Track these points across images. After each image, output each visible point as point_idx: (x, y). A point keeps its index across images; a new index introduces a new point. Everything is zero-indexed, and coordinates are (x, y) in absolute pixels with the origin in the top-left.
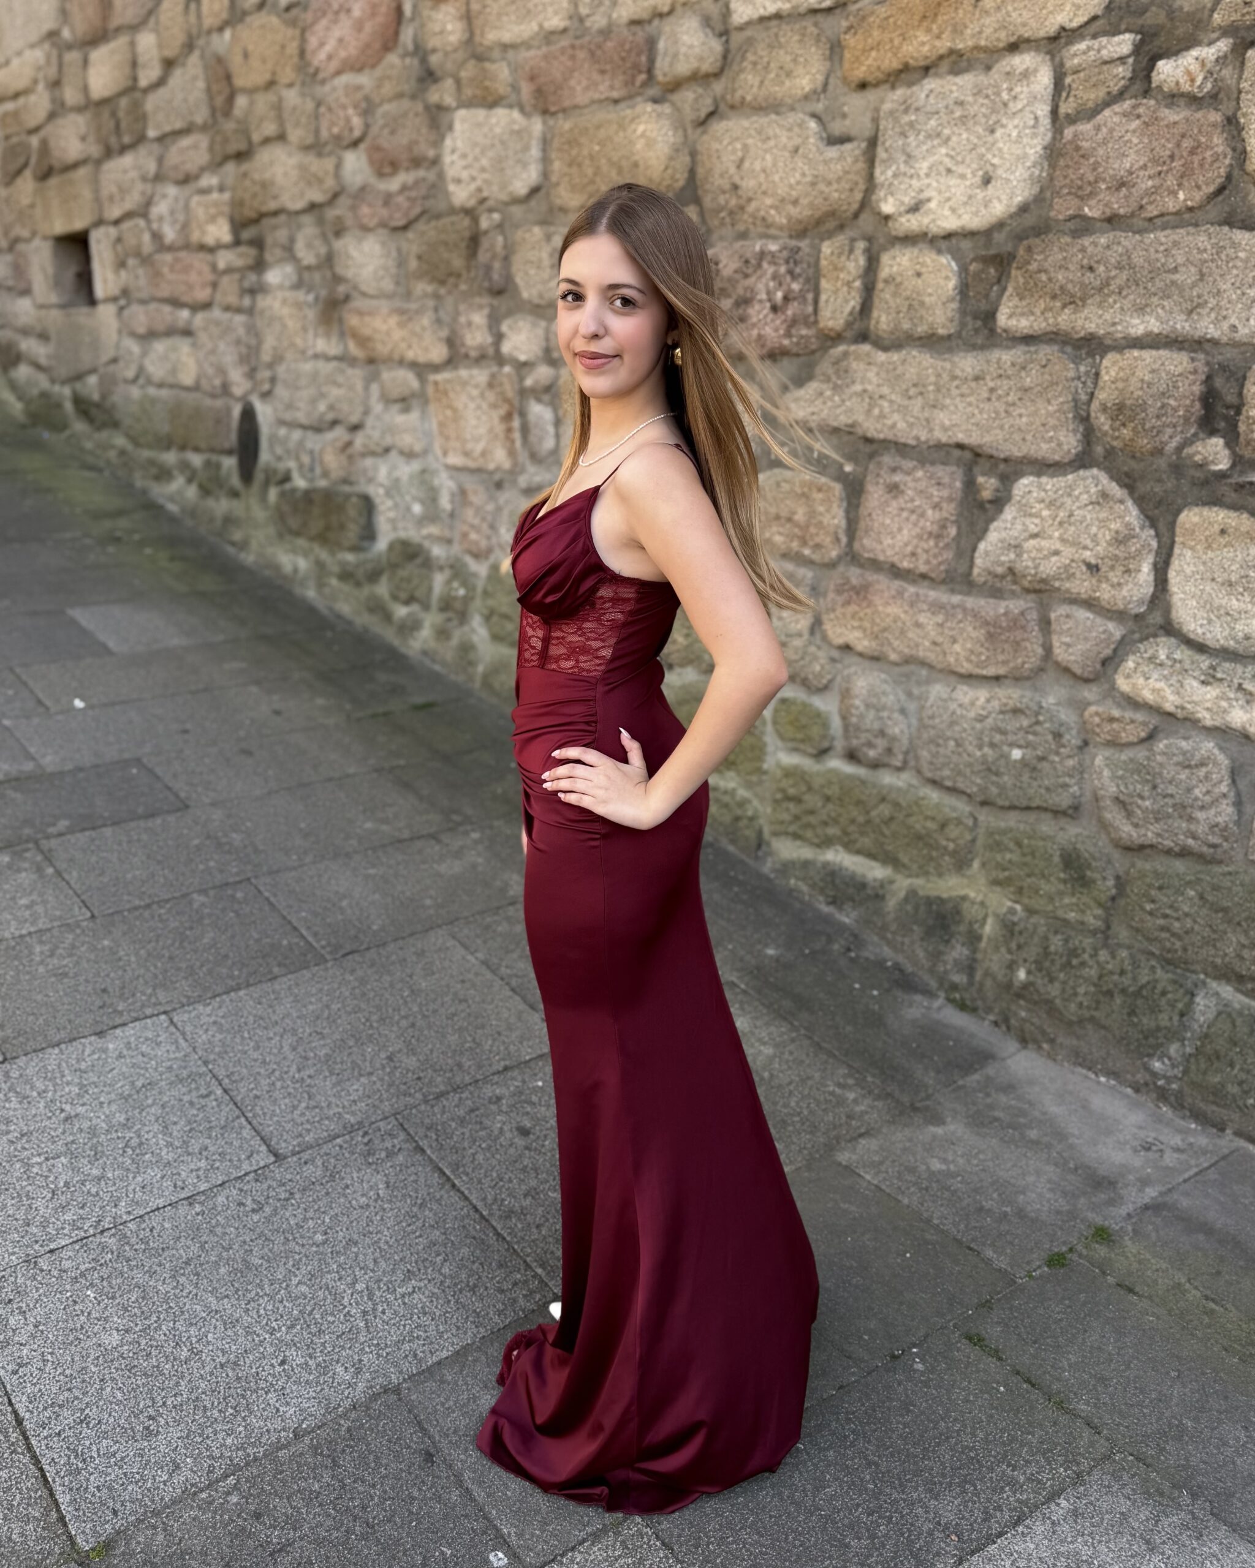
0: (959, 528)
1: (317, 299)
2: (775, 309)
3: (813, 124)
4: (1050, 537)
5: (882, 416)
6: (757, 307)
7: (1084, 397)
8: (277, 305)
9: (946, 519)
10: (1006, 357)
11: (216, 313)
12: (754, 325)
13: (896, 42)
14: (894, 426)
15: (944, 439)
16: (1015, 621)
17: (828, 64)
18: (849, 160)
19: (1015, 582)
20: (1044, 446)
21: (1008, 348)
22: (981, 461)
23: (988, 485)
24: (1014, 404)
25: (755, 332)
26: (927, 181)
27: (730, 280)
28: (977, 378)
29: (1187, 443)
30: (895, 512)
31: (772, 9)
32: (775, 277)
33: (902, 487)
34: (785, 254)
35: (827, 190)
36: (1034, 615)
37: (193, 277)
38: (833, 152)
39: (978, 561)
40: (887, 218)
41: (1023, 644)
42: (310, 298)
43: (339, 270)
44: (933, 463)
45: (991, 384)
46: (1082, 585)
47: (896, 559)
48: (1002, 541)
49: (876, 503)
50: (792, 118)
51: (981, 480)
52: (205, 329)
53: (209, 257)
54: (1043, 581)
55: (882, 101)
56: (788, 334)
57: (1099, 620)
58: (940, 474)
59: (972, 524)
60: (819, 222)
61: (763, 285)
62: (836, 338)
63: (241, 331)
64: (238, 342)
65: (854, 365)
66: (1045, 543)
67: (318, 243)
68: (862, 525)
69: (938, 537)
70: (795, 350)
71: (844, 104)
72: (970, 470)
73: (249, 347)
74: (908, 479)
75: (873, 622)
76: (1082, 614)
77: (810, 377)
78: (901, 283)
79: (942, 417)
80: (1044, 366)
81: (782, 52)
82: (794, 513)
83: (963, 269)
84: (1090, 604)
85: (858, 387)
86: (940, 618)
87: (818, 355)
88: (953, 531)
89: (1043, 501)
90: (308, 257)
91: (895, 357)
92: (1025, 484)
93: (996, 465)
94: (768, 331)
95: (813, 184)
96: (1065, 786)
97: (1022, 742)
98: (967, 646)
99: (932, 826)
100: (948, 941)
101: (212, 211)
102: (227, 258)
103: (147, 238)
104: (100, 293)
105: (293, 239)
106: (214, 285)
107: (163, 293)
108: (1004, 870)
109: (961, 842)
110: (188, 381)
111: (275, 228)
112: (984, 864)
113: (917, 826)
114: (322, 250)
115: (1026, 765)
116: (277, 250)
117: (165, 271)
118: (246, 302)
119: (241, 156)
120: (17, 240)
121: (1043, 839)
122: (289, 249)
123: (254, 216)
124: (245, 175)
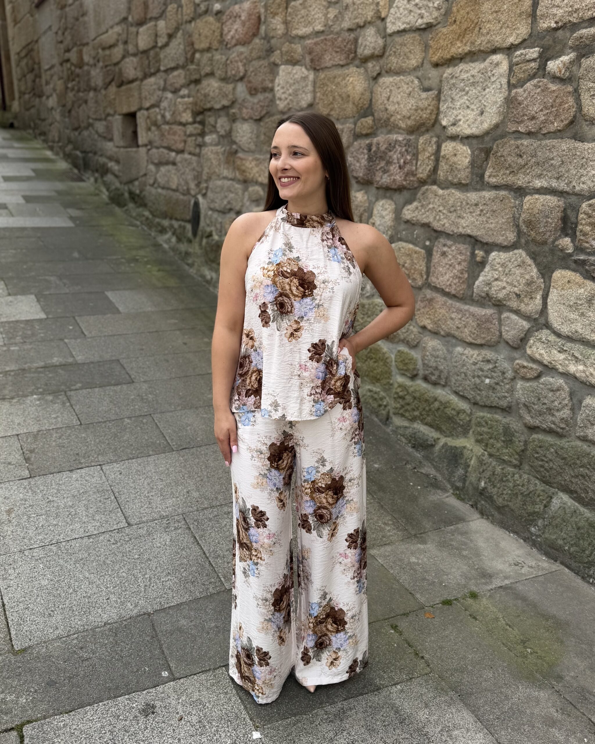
0: (468, 274)
1: (225, 151)
2: (400, 167)
3: (416, 82)
4: (502, 281)
5: (440, 220)
6: (394, 166)
7: (517, 216)
8: (209, 153)
9: (463, 269)
10: (487, 194)
11: (186, 156)
12: (392, 174)
13: (449, 46)
14: (444, 225)
15: (463, 233)
16: (488, 319)
17: (424, 54)
18: (430, 99)
19: (490, 301)
20: (501, 238)
21: (489, 191)
22: (478, 243)
23: (480, 253)
24: (489, 218)
25: (392, 177)
26: (459, 111)
27: (383, 152)
28: (476, 205)
29: (556, 239)
30: (444, 265)
32: (400, 153)
33: (447, 254)
34: (405, 142)
35: (421, 113)
36: (496, 316)
37: (177, 138)
38: (424, 95)
39: (475, 290)
40: (444, 127)
41: (491, 329)
42: (222, 150)
43: (234, 138)
44: (459, 243)
45: (481, 208)
46: (514, 303)
47: (443, 287)
48: (484, 281)
49: (437, 260)
50: (409, 78)
51: (477, 252)
52: (181, 162)
53: (184, 128)
54: (499, 301)
55: (444, 73)
56: (405, 180)
57: (520, 320)
58: (462, 248)
59: (473, 272)
60: (418, 128)
61: (396, 156)
62: (424, 182)
63: (195, 164)
64: (194, 169)
65: (430, 195)
66: (499, 283)
67: (225, 124)
68: (431, 271)
69: (460, 278)
70: (408, 187)
71: (429, 73)
72: (473, 247)
74: (449, 250)
75: (435, 316)
76: (514, 317)
77: (414, 200)
78: (448, 159)
79: (462, 222)
80: (502, 201)
82: (405, 263)
83: (473, 153)
84: (517, 312)
86: (460, 316)
87: (417, 189)
88: (466, 275)
89: (499, 264)
90: (222, 132)
91: (446, 192)
92: (494, 254)
93: (483, 246)
94: (398, 177)
95: (416, 110)
96: (505, 397)
97: (490, 376)
98: (470, 329)
99: (454, 412)
100: (456, 467)
101: (185, 107)
102: (190, 129)
103: (159, 117)
104: (140, 142)
105: (216, 122)
106: (185, 142)
107: (165, 145)
108: (481, 435)
109: (465, 421)
110: (174, 187)
111: (210, 116)
112: (473, 432)
113: (448, 413)
114: (228, 128)
115: (491, 386)
116: (210, 127)
117: (166, 134)
118: (197, 150)
119: (197, 82)
120: (108, 115)
121: (497, 422)
122: (214, 127)
123: (202, 110)
124: (198, 90)
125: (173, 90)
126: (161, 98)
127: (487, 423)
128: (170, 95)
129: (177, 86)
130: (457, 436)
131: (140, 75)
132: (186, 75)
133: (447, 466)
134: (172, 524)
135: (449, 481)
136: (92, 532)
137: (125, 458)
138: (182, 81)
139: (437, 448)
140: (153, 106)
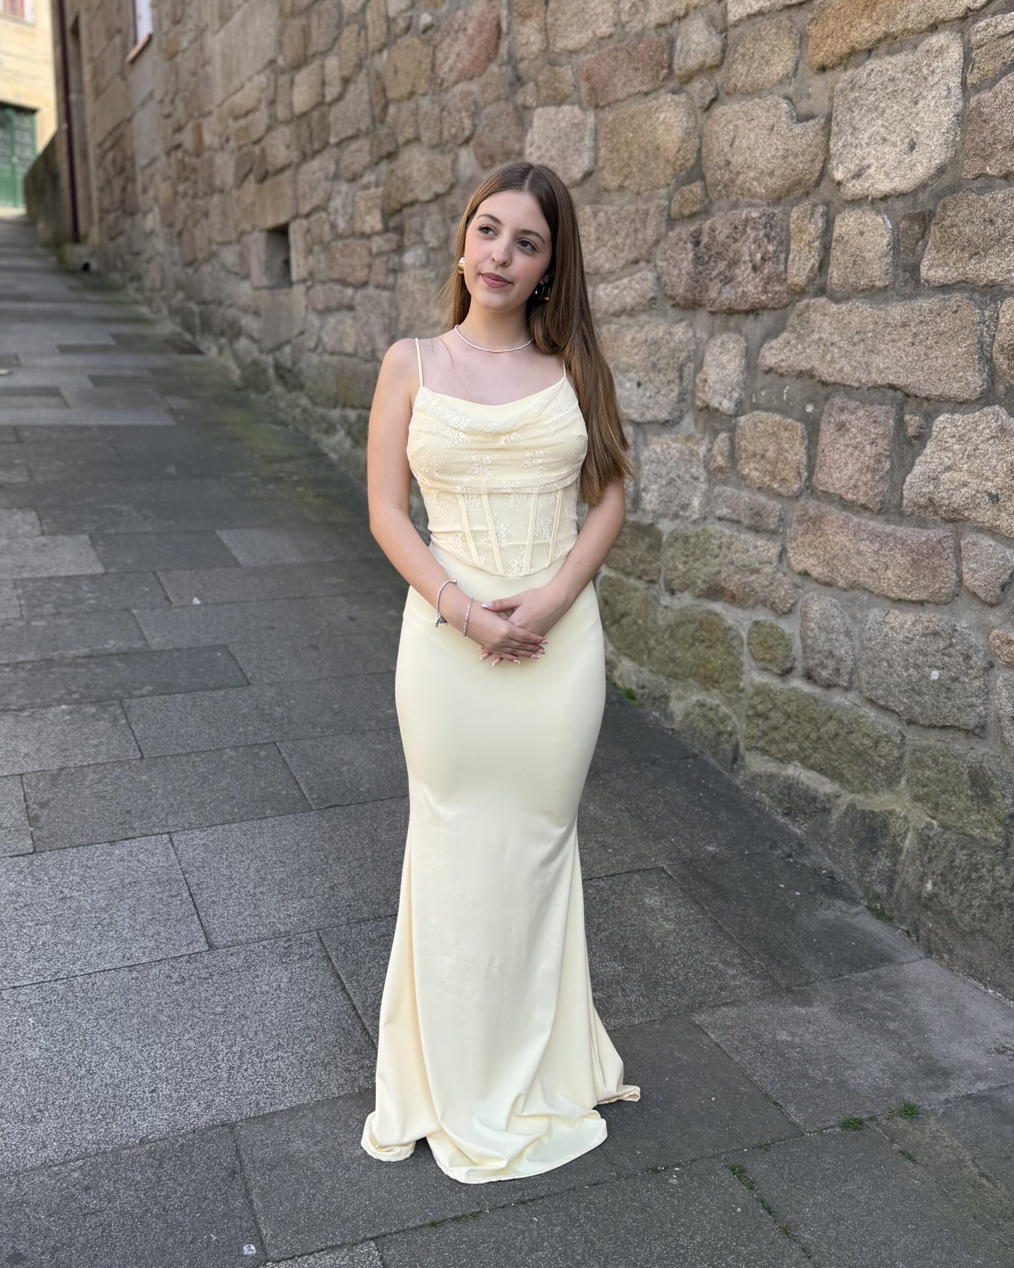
0: (892, 463)
1: (437, 275)
2: (755, 269)
3: (784, 105)
4: (960, 470)
5: (833, 361)
6: (742, 268)
7: (988, 339)
8: (410, 282)
9: (881, 454)
10: (927, 303)
11: (371, 291)
12: (740, 283)
13: (846, 29)
14: (841, 370)
15: (880, 381)
16: (933, 548)
17: (798, 51)
18: (811, 134)
19: (936, 513)
20: (956, 386)
21: (930, 297)
22: (911, 400)
23: (913, 422)
24: (931, 347)
25: (740, 290)
26: (867, 150)
27: (723, 245)
28: (905, 325)
30: (842, 448)
31: (756, 8)
32: (755, 242)
33: (848, 425)
34: (763, 220)
35: (794, 162)
36: (950, 543)
37: (356, 261)
38: (798, 129)
39: (905, 493)
40: (839, 184)
41: (939, 570)
42: (432, 275)
44: (871, 404)
45: (915, 330)
46: (985, 515)
47: (842, 492)
48: (923, 474)
49: (828, 440)
50: (770, 100)
51: (908, 417)
52: (362, 304)
53: (367, 243)
54: (956, 511)
55: (837, 82)
56: (765, 291)
57: (999, 547)
58: (877, 413)
59: (902, 458)
60: (789, 191)
61: (746, 248)
62: (802, 292)
63: (386, 305)
64: (383, 314)
65: (813, 316)
66: (956, 476)
67: (439, 227)
68: (818, 461)
69: (875, 470)
70: (771, 305)
71: (809, 86)
72: (902, 409)
73: (391, 318)
74: (853, 417)
75: (825, 551)
76: (987, 541)
77: (783, 329)
78: (848, 242)
79: (878, 361)
80: (955, 312)
81: (763, 44)
82: (766, 451)
83: (896, 227)
84: (993, 532)
85: (815, 336)
86: (876, 546)
87: (789, 308)
88: (887, 466)
89: (954, 436)
90: (433, 242)
91: (844, 307)
92: (943, 418)
93: (921, 404)
94: (750, 288)
95: (784, 157)
96: (972, 706)
97: (939, 664)
98: (897, 572)
99: (868, 742)
100: (875, 853)
101: (370, 204)
102: (377, 243)
103: (327, 228)
104: (295, 276)
105: (423, 226)
106: (370, 267)
107: (336, 275)
108: (923, 787)
109: (890, 758)
110: (349, 348)
111: (411, 216)
112: (908, 780)
113: (856, 743)
114: (442, 234)
115: (942, 685)
116: (412, 236)
117: (338, 255)
118: (390, 280)
119: (391, 156)
120: (243, 233)
121: (955, 757)
122: (420, 234)
123: (398, 207)
124: (392, 172)
125: (350, 176)
126: (331, 193)
127: (935, 761)
128: (344, 187)
129: (356, 167)
130: (876, 791)
131: (295, 156)
132: (372, 145)
133: (855, 851)
134: (295, 949)
135: (860, 881)
136: (138, 958)
137: (218, 821)
138: (364, 158)
139: (835, 816)
140: (316, 209)
